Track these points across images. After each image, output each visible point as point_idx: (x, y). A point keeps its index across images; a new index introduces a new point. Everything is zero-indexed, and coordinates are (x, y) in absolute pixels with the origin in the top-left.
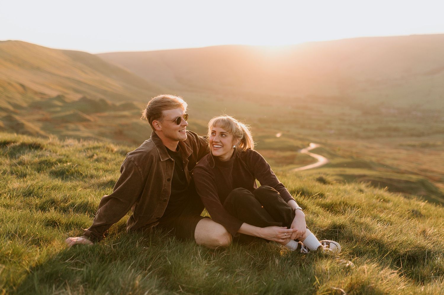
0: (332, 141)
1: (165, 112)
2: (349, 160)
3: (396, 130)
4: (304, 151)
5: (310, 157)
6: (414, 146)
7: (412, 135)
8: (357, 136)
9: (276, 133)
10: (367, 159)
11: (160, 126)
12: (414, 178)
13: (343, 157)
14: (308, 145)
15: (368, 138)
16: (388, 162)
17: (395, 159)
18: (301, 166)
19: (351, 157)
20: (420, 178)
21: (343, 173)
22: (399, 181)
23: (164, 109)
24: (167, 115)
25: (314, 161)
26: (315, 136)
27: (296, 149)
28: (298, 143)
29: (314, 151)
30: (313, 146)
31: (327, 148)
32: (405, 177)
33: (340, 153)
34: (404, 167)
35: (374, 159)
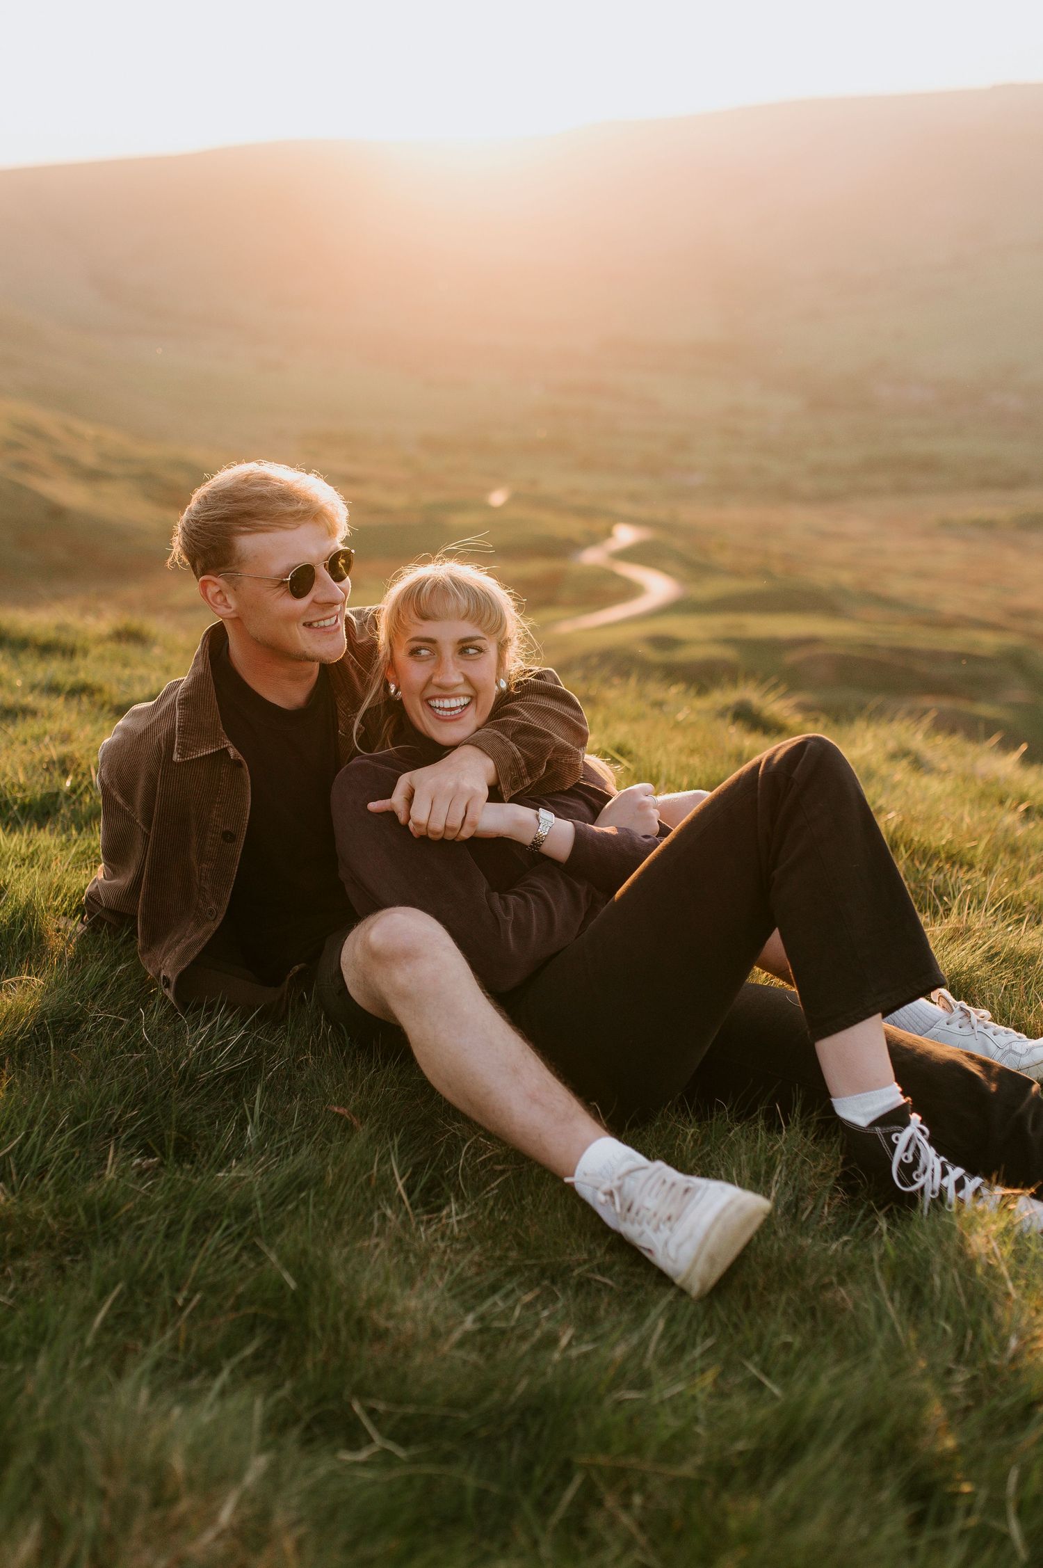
0: (695, 514)
1: (247, 543)
2: (756, 585)
3: (929, 465)
4: (592, 557)
5: (614, 576)
6: (988, 526)
7: (985, 484)
8: (785, 493)
9: (489, 490)
10: (819, 578)
11: (231, 601)
12: (989, 642)
13: (735, 573)
14: (608, 534)
15: (824, 498)
16: (898, 587)
17: (921, 574)
18: (585, 612)
19: (766, 573)
20: (1011, 640)
21: (735, 634)
22: (935, 657)
23: (243, 529)
24: (256, 556)
25: (631, 590)
26: (634, 497)
27: (563, 548)
28: (571, 527)
29: (631, 554)
30: (625, 535)
31: (679, 543)
32: (956, 641)
33: (725, 558)
34: (952, 602)
35: (846, 578)
